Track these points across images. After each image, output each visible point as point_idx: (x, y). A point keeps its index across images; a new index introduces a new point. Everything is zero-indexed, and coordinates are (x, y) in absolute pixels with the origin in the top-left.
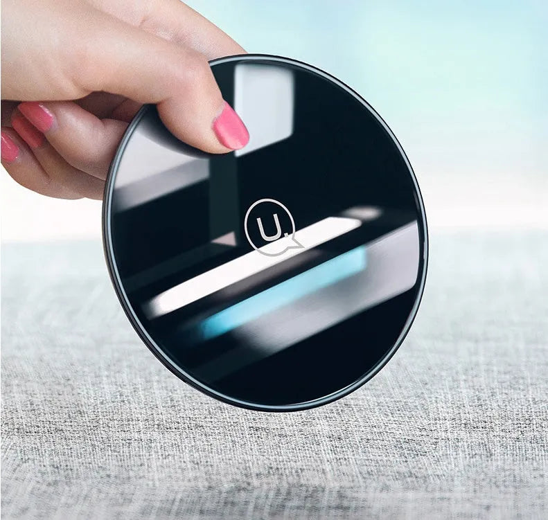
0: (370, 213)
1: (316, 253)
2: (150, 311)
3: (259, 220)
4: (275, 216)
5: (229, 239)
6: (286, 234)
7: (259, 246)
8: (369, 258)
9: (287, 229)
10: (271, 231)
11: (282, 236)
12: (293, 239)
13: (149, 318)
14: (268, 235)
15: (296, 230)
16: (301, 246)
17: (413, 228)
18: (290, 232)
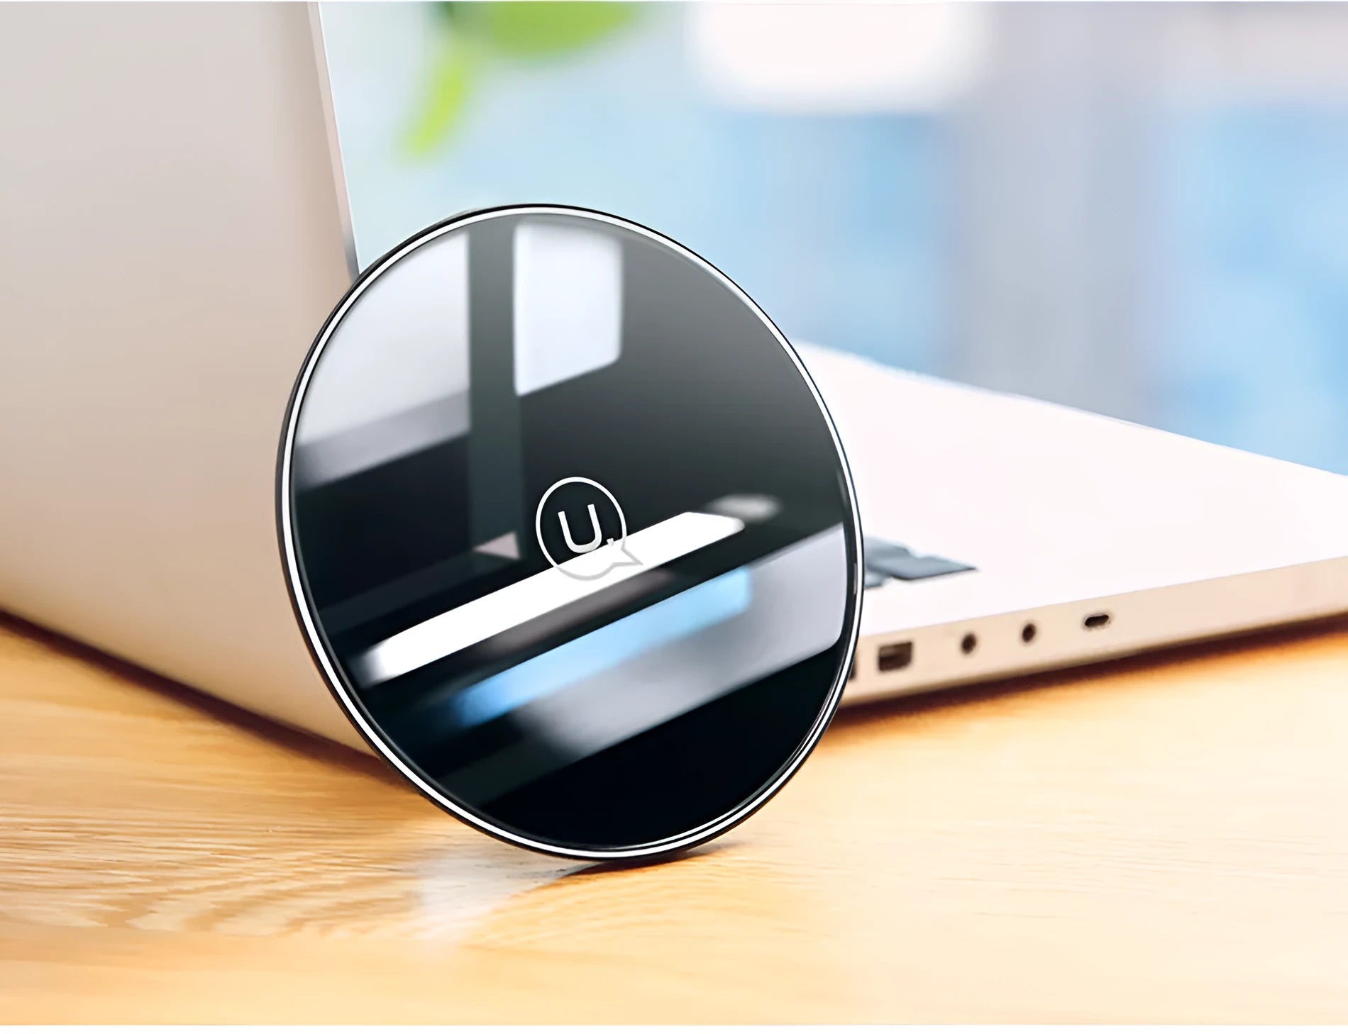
0: (758, 508)
1: (663, 577)
2: (366, 673)
3: (562, 515)
4: (591, 509)
5: (506, 546)
6: (610, 541)
7: (559, 561)
8: (756, 588)
9: (612, 532)
10: (583, 536)
11: (604, 543)
12: (623, 550)
13: (364, 684)
14: (577, 541)
15: (629, 534)
16: (637, 562)
17: (837, 536)
18: (618, 536)
